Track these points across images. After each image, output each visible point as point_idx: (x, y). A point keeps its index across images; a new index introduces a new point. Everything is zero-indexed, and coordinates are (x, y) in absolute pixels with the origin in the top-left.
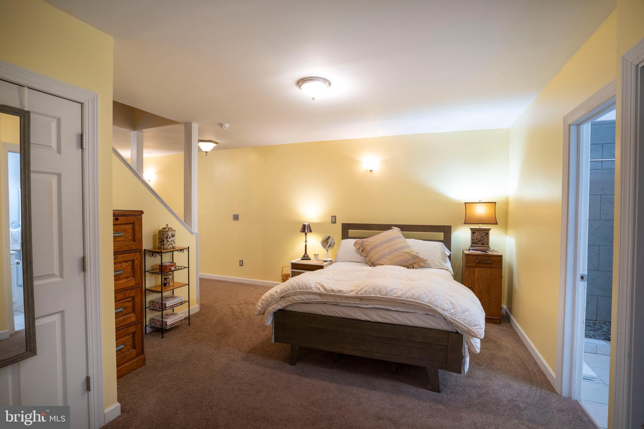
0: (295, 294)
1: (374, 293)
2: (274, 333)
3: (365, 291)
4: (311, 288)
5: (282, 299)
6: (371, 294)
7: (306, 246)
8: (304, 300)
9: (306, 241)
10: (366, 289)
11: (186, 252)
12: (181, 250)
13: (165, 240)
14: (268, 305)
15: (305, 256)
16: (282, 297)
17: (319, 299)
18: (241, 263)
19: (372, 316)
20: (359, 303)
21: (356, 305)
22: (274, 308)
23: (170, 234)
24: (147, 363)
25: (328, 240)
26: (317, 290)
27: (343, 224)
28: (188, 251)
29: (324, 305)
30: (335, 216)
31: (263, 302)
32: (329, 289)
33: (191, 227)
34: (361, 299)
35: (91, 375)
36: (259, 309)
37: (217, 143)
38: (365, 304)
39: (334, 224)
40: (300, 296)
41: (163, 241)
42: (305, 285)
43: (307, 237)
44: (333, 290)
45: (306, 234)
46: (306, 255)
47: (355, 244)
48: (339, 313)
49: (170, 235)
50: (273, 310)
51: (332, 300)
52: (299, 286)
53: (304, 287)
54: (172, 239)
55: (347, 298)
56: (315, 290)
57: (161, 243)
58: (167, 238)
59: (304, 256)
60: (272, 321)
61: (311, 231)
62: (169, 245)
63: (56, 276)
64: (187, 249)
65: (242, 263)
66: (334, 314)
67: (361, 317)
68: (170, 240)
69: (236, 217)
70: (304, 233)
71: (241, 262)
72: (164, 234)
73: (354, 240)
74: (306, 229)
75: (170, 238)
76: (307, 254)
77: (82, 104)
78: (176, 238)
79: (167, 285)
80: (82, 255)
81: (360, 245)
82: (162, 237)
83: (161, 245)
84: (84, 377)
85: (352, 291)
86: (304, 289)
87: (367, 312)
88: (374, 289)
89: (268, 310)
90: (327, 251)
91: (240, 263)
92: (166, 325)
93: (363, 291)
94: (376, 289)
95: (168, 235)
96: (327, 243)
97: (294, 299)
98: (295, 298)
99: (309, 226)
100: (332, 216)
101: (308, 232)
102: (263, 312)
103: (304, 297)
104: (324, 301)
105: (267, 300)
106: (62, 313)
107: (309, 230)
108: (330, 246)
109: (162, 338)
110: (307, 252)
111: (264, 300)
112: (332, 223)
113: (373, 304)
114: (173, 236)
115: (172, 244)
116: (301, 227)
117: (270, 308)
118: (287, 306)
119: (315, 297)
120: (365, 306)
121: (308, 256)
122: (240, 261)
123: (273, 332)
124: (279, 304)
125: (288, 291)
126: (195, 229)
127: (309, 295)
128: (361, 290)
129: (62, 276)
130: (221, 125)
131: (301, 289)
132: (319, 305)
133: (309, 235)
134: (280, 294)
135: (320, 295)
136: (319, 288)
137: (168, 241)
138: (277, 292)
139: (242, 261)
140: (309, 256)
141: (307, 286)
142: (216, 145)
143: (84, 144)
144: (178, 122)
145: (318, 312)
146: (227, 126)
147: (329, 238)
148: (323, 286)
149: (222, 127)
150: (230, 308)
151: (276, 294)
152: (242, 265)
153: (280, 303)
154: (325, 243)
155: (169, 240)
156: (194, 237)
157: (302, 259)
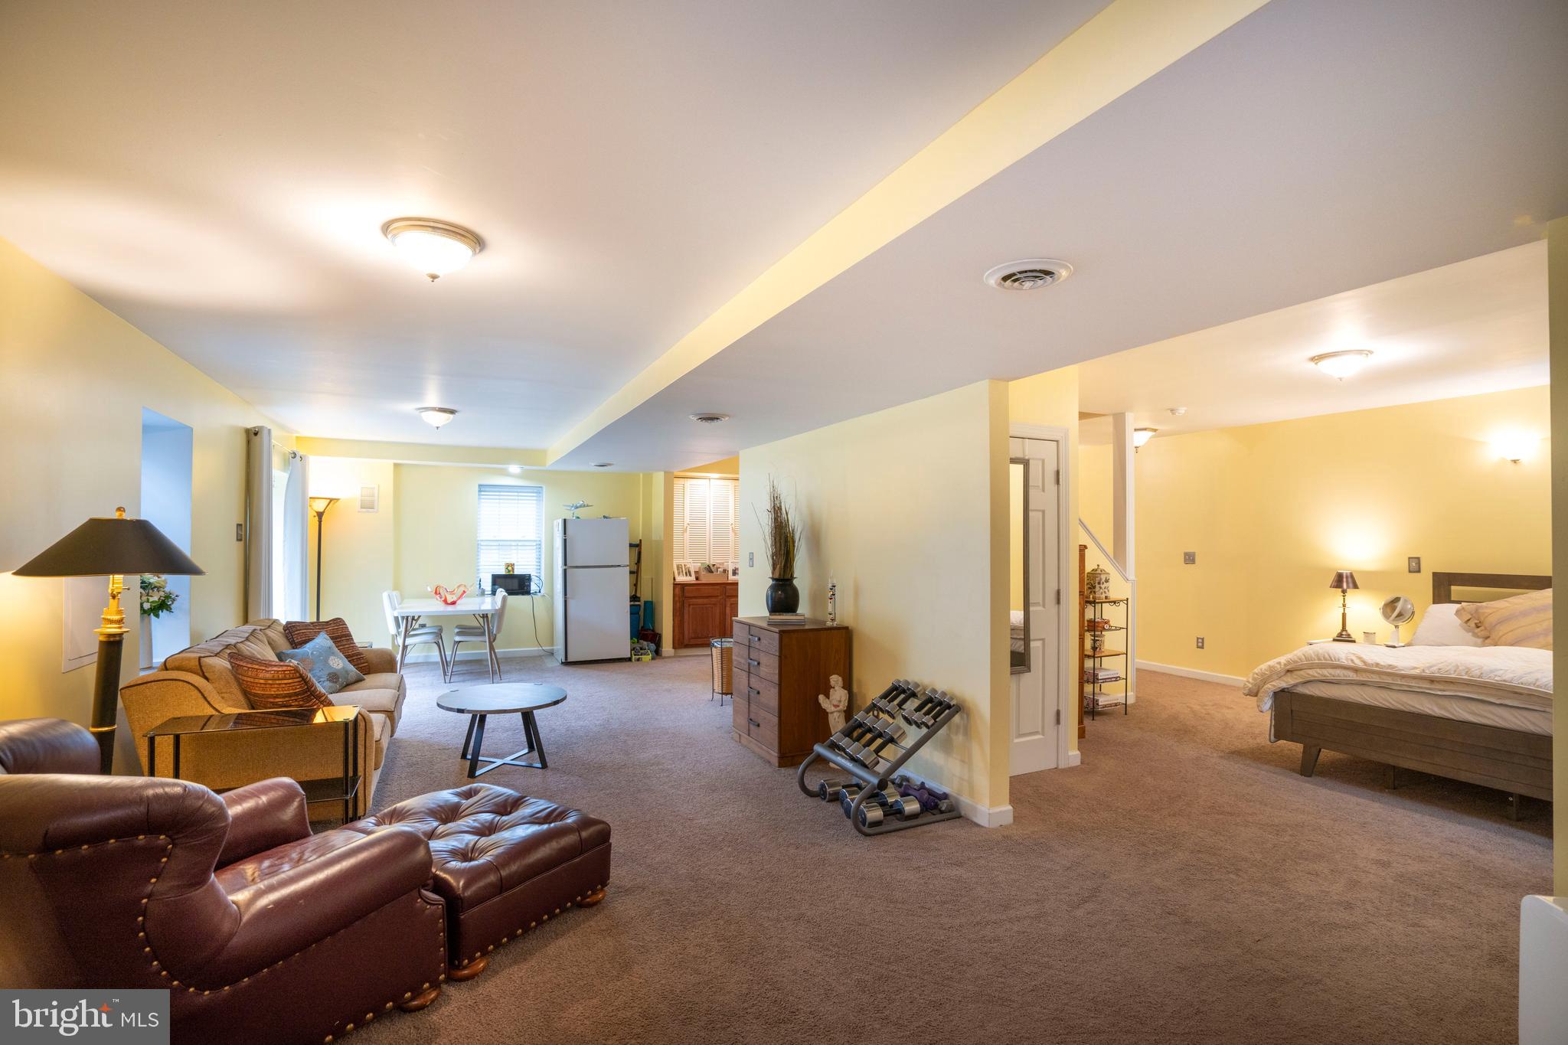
0: (1311, 667)
1: (1457, 673)
2: (1274, 726)
3: (1440, 669)
4: (1339, 660)
5: (1289, 674)
6: (1451, 674)
7: (1344, 615)
8: (1325, 676)
9: (1344, 606)
10: (1440, 666)
11: (1123, 605)
12: (1115, 602)
13: (1097, 586)
14: (1265, 682)
15: (1342, 635)
16: (1288, 671)
17: (1352, 676)
18: (1201, 644)
19: (1455, 710)
20: (1428, 686)
21: (1422, 690)
22: (1274, 686)
23: (1103, 577)
24: (1087, 736)
25: (1396, 604)
26: (1350, 662)
27: (1435, 574)
28: (1127, 604)
29: (1362, 687)
30: (1418, 558)
31: (1256, 676)
32: (1370, 662)
33: (1125, 571)
34: (1432, 680)
35: (1061, 709)
36: (1250, 686)
37: (1155, 430)
38: (1440, 690)
39: (1414, 574)
40: (1318, 670)
41: (1094, 587)
42: (1329, 655)
43: (1346, 597)
44: (1377, 665)
45: (1344, 592)
46: (1344, 633)
47: (1458, 613)
48: (1391, 701)
49: (1103, 580)
50: (1273, 689)
51: (1376, 678)
52: (1317, 655)
53: (1327, 656)
54: (1106, 585)
55: (1403, 677)
56: (1346, 663)
57: (1090, 591)
58: (1099, 583)
59: (1340, 635)
60: (1272, 706)
61: (1356, 586)
62: (1102, 593)
63: (1040, 605)
64: (1125, 602)
65: (1203, 643)
66: (1381, 703)
67: (1434, 711)
68: (1103, 586)
69: (1190, 558)
70: (1340, 590)
71: (1200, 640)
72: (1096, 577)
73: (1457, 606)
74: (1343, 582)
75: (1103, 583)
76: (1346, 631)
77: (1057, 441)
78: (1111, 584)
79: (1098, 649)
80: (1057, 588)
81: (1472, 615)
82: (1092, 582)
83: (1091, 592)
84: (1056, 709)
85: (1415, 668)
86: (1326, 660)
87: (1445, 703)
88: (1457, 667)
89: (1265, 687)
90: (1397, 627)
91: (1198, 642)
92: (1098, 704)
93: (1435, 668)
94: (1460, 668)
95: (1101, 579)
96: (1393, 609)
97: (1308, 674)
98: (1311, 672)
99: (1352, 576)
100: (1409, 558)
101: (1348, 587)
102: (1255, 691)
103: (1327, 673)
104: (1362, 679)
105: (1263, 674)
106: (1043, 640)
107: (1351, 585)
108: (1400, 615)
109: (1093, 719)
110: (1348, 628)
111: (1257, 674)
112: (1410, 572)
113: (1456, 691)
114: (1107, 581)
115: (1105, 592)
116: (1332, 577)
117: (1268, 686)
118: (1296, 685)
119: (1347, 672)
120: (1439, 693)
121: (1349, 635)
122: (1198, 638)
123: (1273, 724)
124: (1284, 681)
125: (1297, 662)
126: (1132, 576)
127: (1335, 670)
128: (1431, 667)
129: (1044, 606)
130: (1172, 411)
131: (1321, 660)
132: (1355, 687)
133: (1351, 593)
134: (1285, 665)
135: (1356, 670)
136: (1352, 660)
137: (1100, 588)
138: (1279, 663)
139: (1203, 639)
140: (1352, 636)
141: (1332, 656)
142: (1154, 433)
143: (1061, 480)
144: (1096, 414)
145: (1352, 697)
146: (1182, 410)
147: (1397, 600)
148: (1360, 658)
149: (1173, 414)
150: (1188, 707)
151: (1279, 666)
152: (1202, 647)
153: (1284, 678)
154: (1388, 610)
155: (1101, 586)
156: (1130, 585)
157: (1334, 640)
